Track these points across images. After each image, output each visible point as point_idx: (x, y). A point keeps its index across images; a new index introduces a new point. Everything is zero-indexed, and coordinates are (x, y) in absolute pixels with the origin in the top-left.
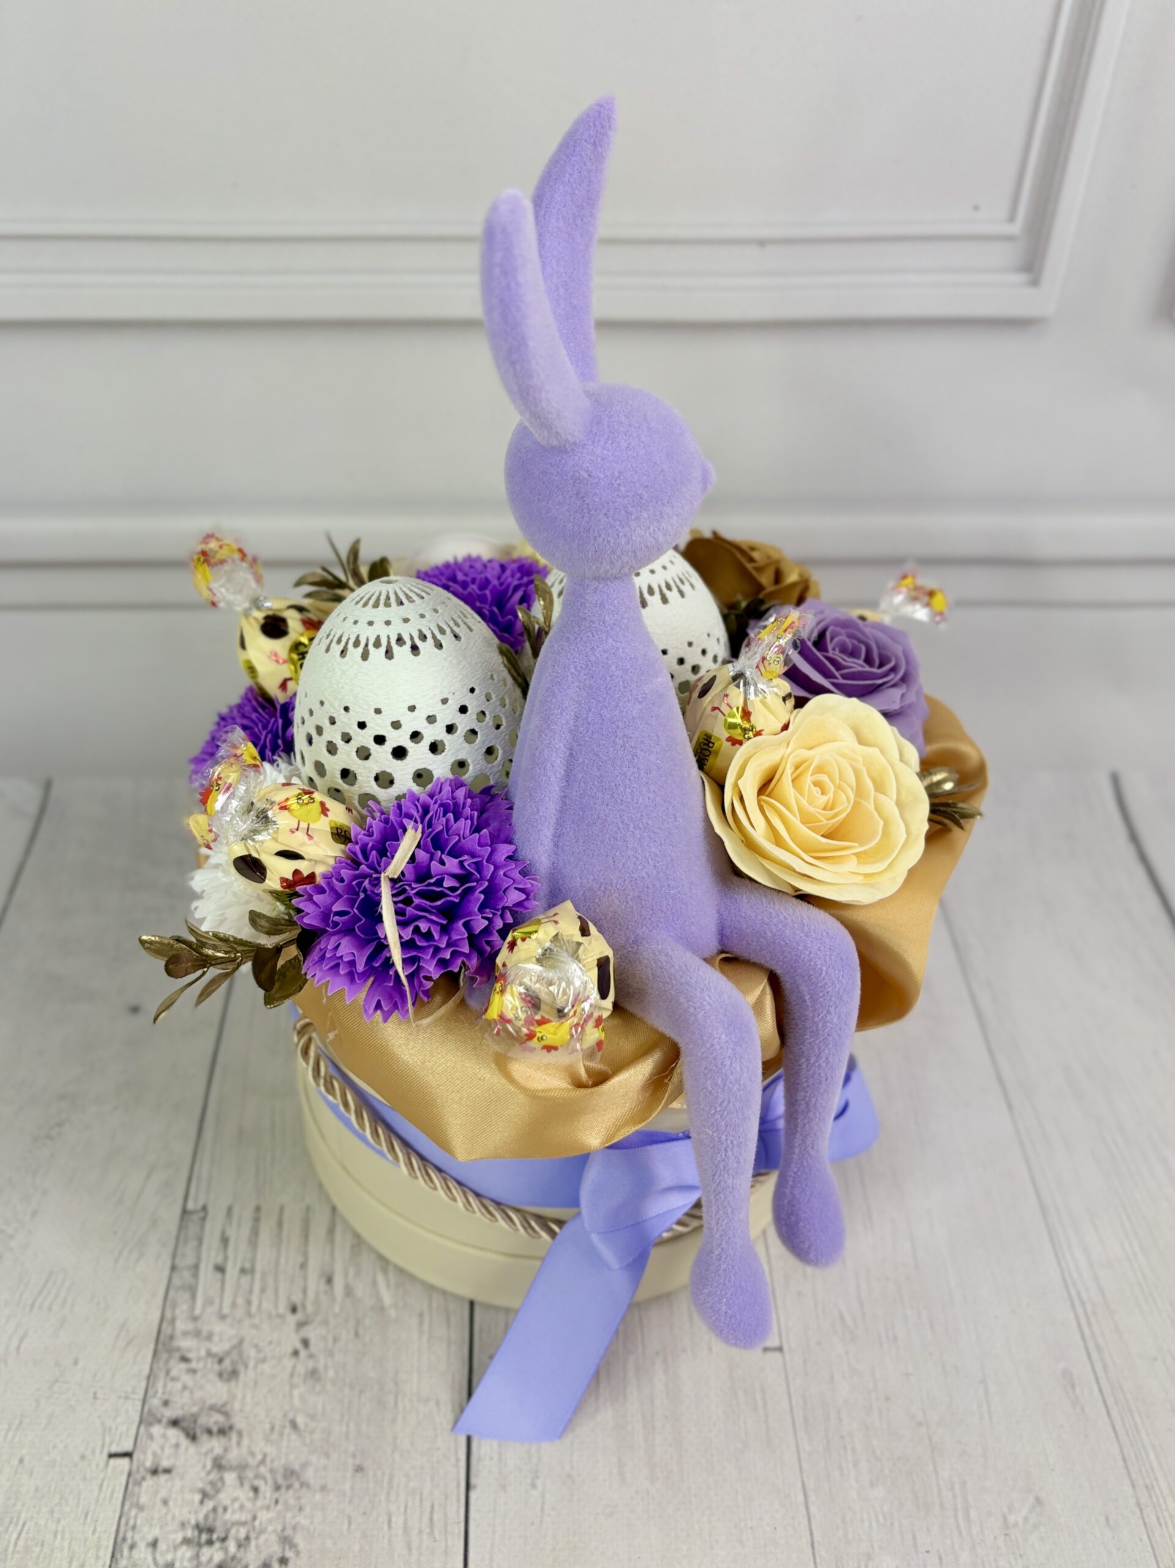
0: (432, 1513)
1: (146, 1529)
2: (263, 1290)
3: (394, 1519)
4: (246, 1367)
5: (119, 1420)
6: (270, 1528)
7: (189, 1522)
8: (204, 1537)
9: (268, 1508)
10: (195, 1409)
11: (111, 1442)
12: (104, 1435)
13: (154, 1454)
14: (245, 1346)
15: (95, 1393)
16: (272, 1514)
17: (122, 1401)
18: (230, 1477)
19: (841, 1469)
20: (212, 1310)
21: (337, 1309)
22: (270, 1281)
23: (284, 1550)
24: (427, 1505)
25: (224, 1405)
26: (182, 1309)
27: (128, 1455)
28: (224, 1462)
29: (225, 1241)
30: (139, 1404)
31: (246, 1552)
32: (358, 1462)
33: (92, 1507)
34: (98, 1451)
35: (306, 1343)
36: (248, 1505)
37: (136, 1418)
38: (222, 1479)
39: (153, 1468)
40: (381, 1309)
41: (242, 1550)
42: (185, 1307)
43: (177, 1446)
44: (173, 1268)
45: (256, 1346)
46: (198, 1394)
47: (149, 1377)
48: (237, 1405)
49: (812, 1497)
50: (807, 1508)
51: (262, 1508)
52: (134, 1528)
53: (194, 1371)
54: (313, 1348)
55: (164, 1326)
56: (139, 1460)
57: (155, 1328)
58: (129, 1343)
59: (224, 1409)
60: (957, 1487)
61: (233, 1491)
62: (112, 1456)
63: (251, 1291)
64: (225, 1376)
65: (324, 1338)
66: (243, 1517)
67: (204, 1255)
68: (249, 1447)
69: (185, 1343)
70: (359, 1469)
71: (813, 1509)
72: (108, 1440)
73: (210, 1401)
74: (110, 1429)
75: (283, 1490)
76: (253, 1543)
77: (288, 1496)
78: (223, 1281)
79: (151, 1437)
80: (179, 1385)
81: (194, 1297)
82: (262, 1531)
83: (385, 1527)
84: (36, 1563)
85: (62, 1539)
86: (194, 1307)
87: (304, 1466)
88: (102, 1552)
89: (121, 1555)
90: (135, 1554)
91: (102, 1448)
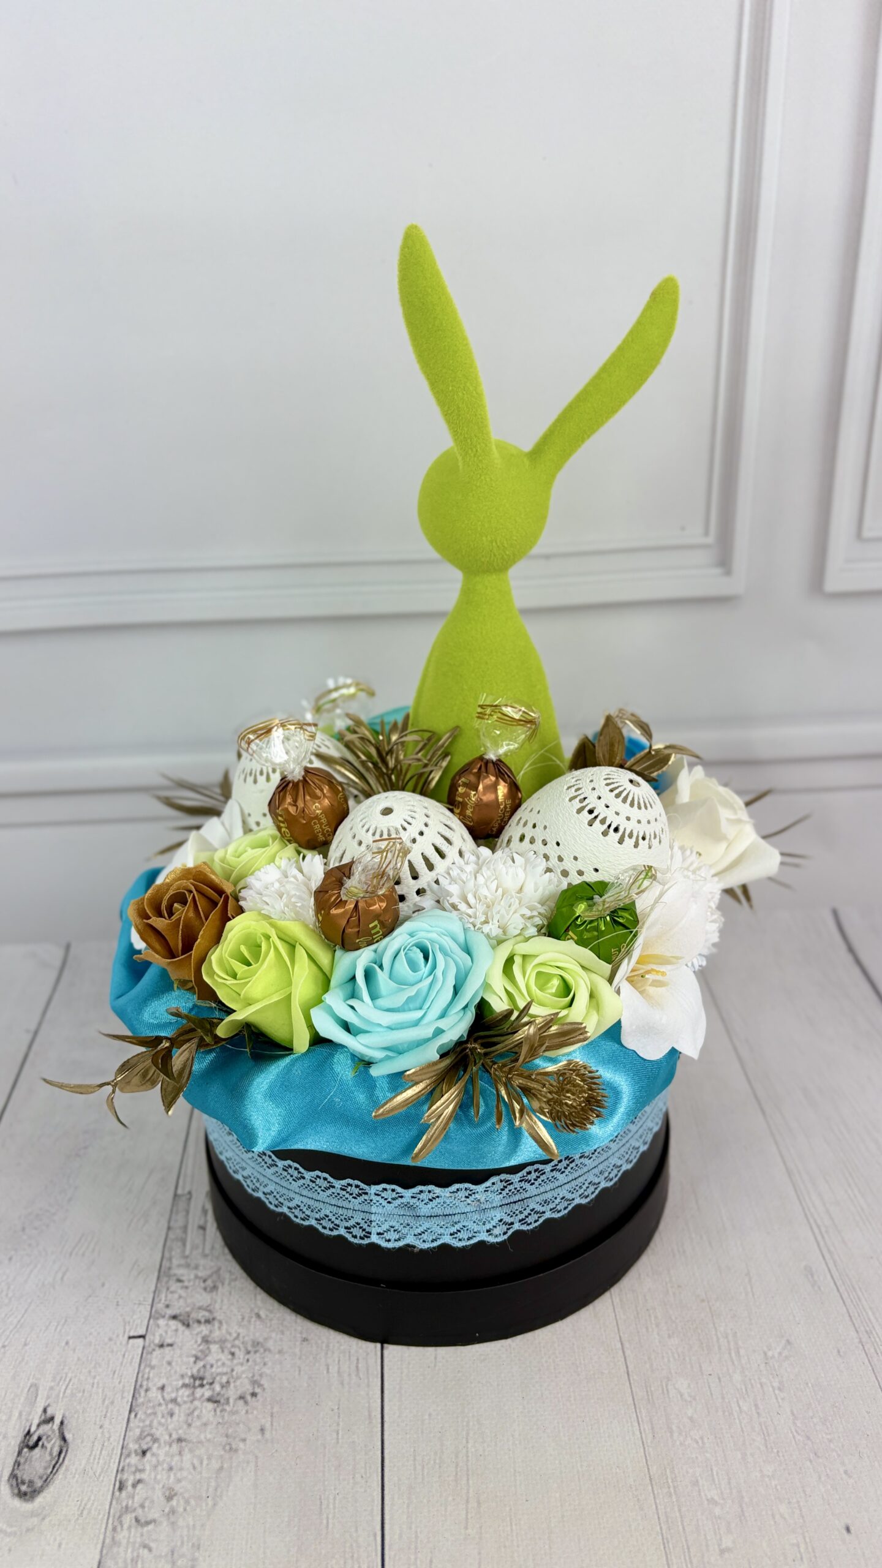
0: (358, 1363)
1: (156, 1380)
3: (330, 1367)
4: (223, 1284)
5: (135, 1317)
6: (244, 1376)
7: (187, 1374)
8: (198, 1383)
9: (242, 1364)
10: (188, 1309)
11: (129, 1331)
12: (125, 1326)
13: (161, 1336)
14: (221, 1272)
15: (118, 1302)
16: (244, 1368)
17: (136, 1306)
18: (214, 1348)
19: (647, 1328)
23: (254, 1388)
24: (354, 1359)
25: (208, 1306)
26: (176, 1252)
27: (143, 1337)
28: (210, 1339)
29: (204, 1211)
30: (149, 1308)
31: (227, 1390)
32: (304, 1336)
33: (118, 1368)
34: (121, 1336)
36: (228, 1363)
37: (147, 1315)
38: (208, 1348)
39: (161, 1343)
41: (224, 1389)
42: (178, 1251)
43: (176, 1330)
44: (169, 1228)
45: (229, 1272)
46: (189, 1301)
47: (155, 1292)
48: (217, 1306)
49: (627, 1345)
50: (624, 1352)
51: (237, 1364)
52: (148, 1379)
53: (187, 1288)
55: (164, 1262)
56: (150, 1339)
57: (158, 1263)
58: (139, 1273)
59: (208, 1308)
60: (730, 1338)
61: (215, 1354)
62: (130, 1338)
64: (208, 1289)
66: (225, 1370)
67: (191, 1221)
68: (227, 1330)
69: (180, 1272)
70: (305, 1340)
71: (628, 1352)
72: (128, 1328)
73: (198, 1305)
74: (129, 1322)
75: (252, 1353)
76: (232, 1385)
77: (257, 1357)
78: (204, 1235)
79: (158, 1326)
80: (176, 1296)
81: (184, 1245)
82: (238, 1378)
83: (325, 1372)
84: (80, 1403)
85: (98, 1387)
86: (183, 1251)
87: (266, 1339)
88: (126, 1394)
89: (140, 1396)
90: (150, 1394)
91: (124, 1332)
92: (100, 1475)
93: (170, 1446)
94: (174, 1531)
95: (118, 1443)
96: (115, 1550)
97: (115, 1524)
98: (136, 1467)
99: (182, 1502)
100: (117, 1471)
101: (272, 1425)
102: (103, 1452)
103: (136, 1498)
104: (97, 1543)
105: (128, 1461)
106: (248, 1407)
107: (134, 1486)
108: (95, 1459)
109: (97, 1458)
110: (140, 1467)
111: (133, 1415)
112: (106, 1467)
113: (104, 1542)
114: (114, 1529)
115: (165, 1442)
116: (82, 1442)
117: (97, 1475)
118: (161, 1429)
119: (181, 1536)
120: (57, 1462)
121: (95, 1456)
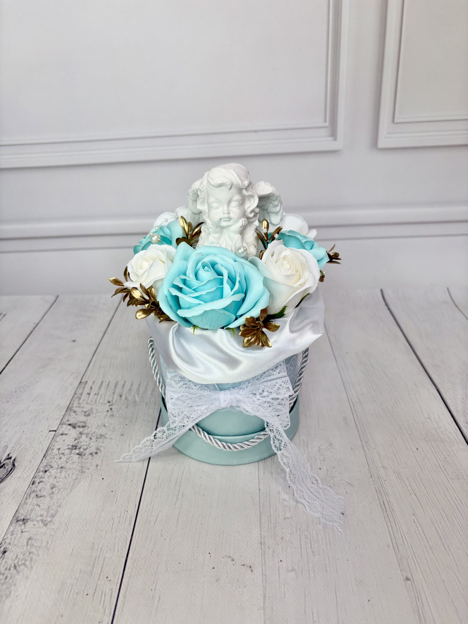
1: (57, 446)
2: (100, 398)
3: (131, 445)
4: (93, 414)
5: (54, 424)
6: (94, 446)
7: (70, 445)
8: (74, 448)
9: (94, 442)
10: (76, 422)
11: (50, 429)
13: (63, 431)
14: (93, 410)
15: (48, 418)
16: (95, 444)
17: (55, 420)
18: (84, 436)
20: (84, 402)
21: (122, 402)
22: (103, 397)
23: (97, 451)
25: (85, 421)
26: (76, 402)
27: (55, 431)
28: (83, 433)
29: (91, 388)
30: (60, 421)
32: (122, 433)
33: (43, 442)
34: (47, 430)
35: (111, 409)
36: (88, 441)
37: (59, 423)
38: (81, 436)
39: (62, 433)
40: (135, 402)
41: (85, 450)
43: (70, 429)
44: (75, 393)
45: (97, 410)
46: (77, 419)
47: (64, 416)
48: (88, 421)
51: (92, 442)
52: (54, 446)
54: (113, 410)
55: (70, 405)
56: (58, 432)
57: (67, 405)
58: (59, 409)
61: (84, 439)
62: (50, 431)
63: (97, 398)
64: (86, 415)
65: (117, 408)
66: (86, 444)
67: (85, 391)
68: (90, 430)
69: (75, 409)
70: (122, 435)
72: (50, 427)
73: (81, 420)
74: (51, 426)
75: (99, 439)
76: (88, 450)
77: (101, 440)
78: (89, 396)
79: (62, 427)
80: (72, 417)
81: (80, 399)
82: (91, 447)
83: (128, 446)
84: (24, 453)
85: (32, 448)
86: (79, 401)
87: (106, 434)
88: (43, 451)
89: (49, 451)
90: (53, 451)
91: (48, 429)
92: (25, 479)
93: (57, 469)
94: (51, 500)
95: (36, 468)
96: (25, 506)
97: (27, 496)
98: (41, 476)
99: (57, 490)
100: (33, 478)
101: (102, 464)
102: (29, 471)
103: (39, 487)
104: (18, 503)
105: (38, 474)
106: (93, 458)
107: (39, 483)
108: (25, 473)
109: (26, 472)
110: (43, 476)
111: (44, 458)
112: (29, 475)
113: (21, 503)
114: (26, 498)
115: (55, 468)
116: (21, 466)
117: (24, 479)
118: (55, 463)
119: (54, 503)
120: (9, 473)
121: (25, 472)
